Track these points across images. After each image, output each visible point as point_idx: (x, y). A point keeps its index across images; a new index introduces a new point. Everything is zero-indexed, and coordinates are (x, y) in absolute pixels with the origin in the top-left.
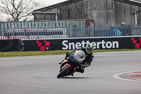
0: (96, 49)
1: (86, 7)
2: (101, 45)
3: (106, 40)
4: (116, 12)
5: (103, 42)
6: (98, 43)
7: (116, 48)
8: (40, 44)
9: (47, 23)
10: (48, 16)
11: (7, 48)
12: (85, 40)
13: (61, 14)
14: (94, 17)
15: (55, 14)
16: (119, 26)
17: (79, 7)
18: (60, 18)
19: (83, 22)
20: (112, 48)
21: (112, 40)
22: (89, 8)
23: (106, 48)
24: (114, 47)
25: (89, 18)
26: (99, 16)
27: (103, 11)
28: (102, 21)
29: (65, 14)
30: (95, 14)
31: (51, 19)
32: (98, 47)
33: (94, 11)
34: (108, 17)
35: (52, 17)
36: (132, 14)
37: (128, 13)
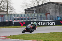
0: (45, 25)
1: (47, 8)
4: (59, 10)
5: (48, 23)
6: (46, 23)
7: (54, 25)
9: (29, 15)
11: (7, 25)
13: (36, 11)
14: (50, 12)
15: (34, 11)
17: (44, 8)
19: (44, 14)
20: (52, 25)
21: (52, 22)
22: (48, 8)
23: (50, 25)
24: (53, 24)
25: (48, 12)
26: (52, 11)
27: (54, 10)
28: (54, 14)
29: (38, 11)
30: (50, 11)
31: (32, 13)
32: (46, 25)
33: (50, 9)
34: (56, 12)
35: (33, 12)
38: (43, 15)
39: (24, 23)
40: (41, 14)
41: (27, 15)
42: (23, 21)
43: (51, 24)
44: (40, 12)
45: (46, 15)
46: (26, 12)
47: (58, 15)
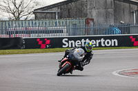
0: (96, 47)
1: (86, 6)
3: (105, 38)
5: (102, 40)
6: (98, 41)
7: (115, 46)
8: (40, 42)
9: (47, 22)
10: (48, 15)
12: (85, 38)
13: (62, 13)
14: (94, 16)
15: (55, 13)
16: (118, 24)
17: (79, 7)
18: (60, 17)
19: (83, 21)
20: (111, 46)
22: (88, 7)
24: (113, 45)
25: (89, 17)
26: (99, 14)
27: (103, 11)
28: (101, 20)
29: (66, 13)
30: (94, 13)
32: (97, 45)
33: (93, 10)
34: (107, 16)
36: (130, 12)
37: (127, 12)
40: (75, 21)
43: (108, 43)
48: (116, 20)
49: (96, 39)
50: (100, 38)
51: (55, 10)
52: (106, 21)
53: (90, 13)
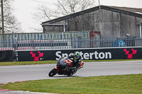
0: (89, 59)
1: (93, 19)
2: (93, 56)
3: (99, 51)
4: (121, 24)
5: (96, 53)
6: (91, 54)
7: (108, 59)
8: (34, 55)
9: (53, 35)
10: (56, 28)
13: (69, 26)
14: (100, 28)
15: (63, 26)
16: (124, 37)
17: (86, 19)
18: (68, 30)
19: (87, 33)
20: (105, 59)
22: (95, 20)
23: (99, 59)
25: (96, 30)
26: (105, 27)
27: (109, 23)
28: (108, 33)
29: (73, 26)
30: (101, 26)
31: (60, 31)
32: (91, 58)
33: (100, 23)
34: (113, 29)
35: (60, 28)
36: (136, 25)
37: (133, 25)
38: (85, 35)
39: (41, 54)
40: (79, 34)
41: (47, 36)
42: (38, 49)
44: (76, 29)
45: (92, 35)
46: (44, 30)
47: (119, 37)
48: (122, 32)
49: (89, 51)
50: (93, 51)
51: (63, 23)
52: (113, 34)
53: (97, 25)
